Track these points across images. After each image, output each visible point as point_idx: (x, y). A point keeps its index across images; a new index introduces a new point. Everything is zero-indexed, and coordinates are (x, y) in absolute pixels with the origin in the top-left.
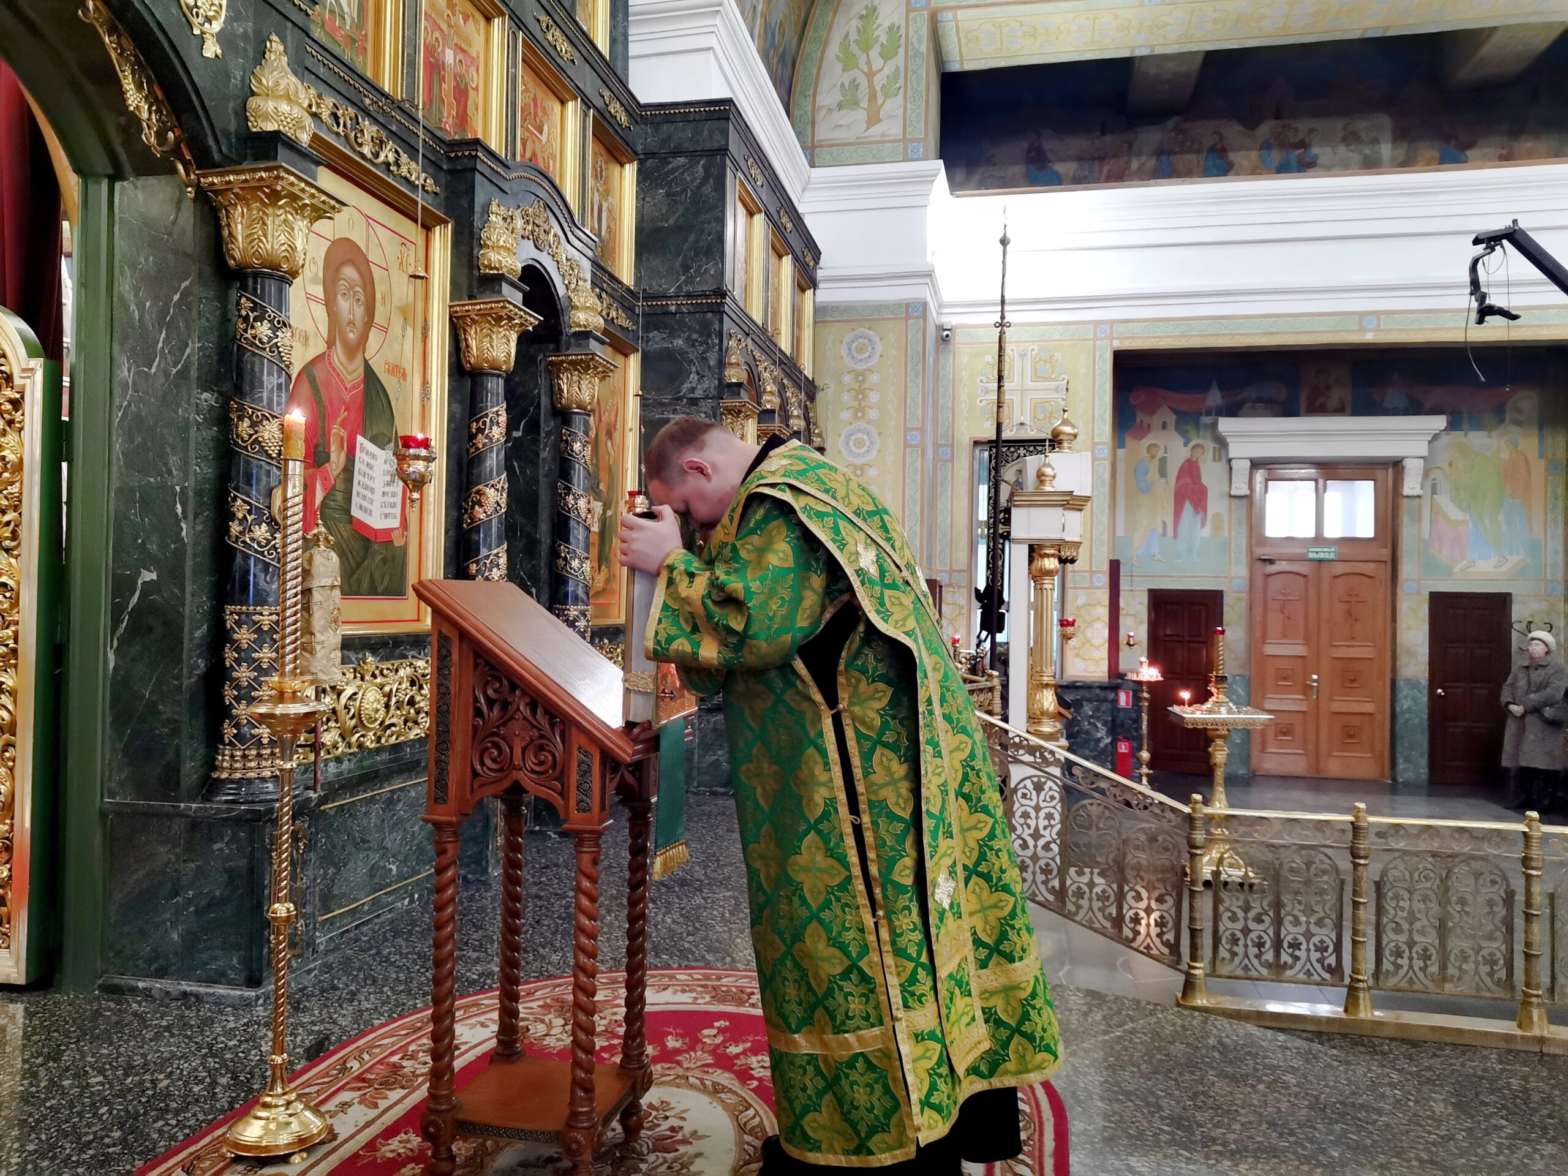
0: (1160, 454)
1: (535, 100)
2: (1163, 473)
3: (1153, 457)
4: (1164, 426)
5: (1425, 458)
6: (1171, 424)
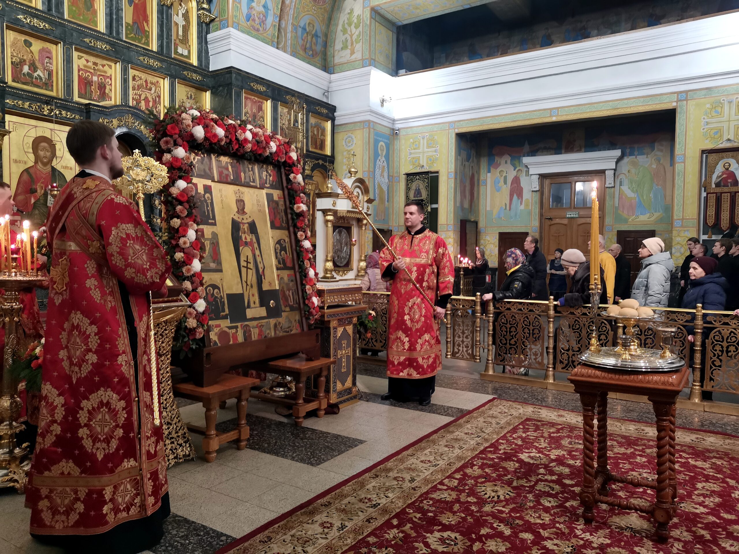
0: (504, 174)
1: (146, 81)
2: (505, 183)
3: (501, 176)
4: (506, 162)
5: (615, 170)
6: (509, 162)
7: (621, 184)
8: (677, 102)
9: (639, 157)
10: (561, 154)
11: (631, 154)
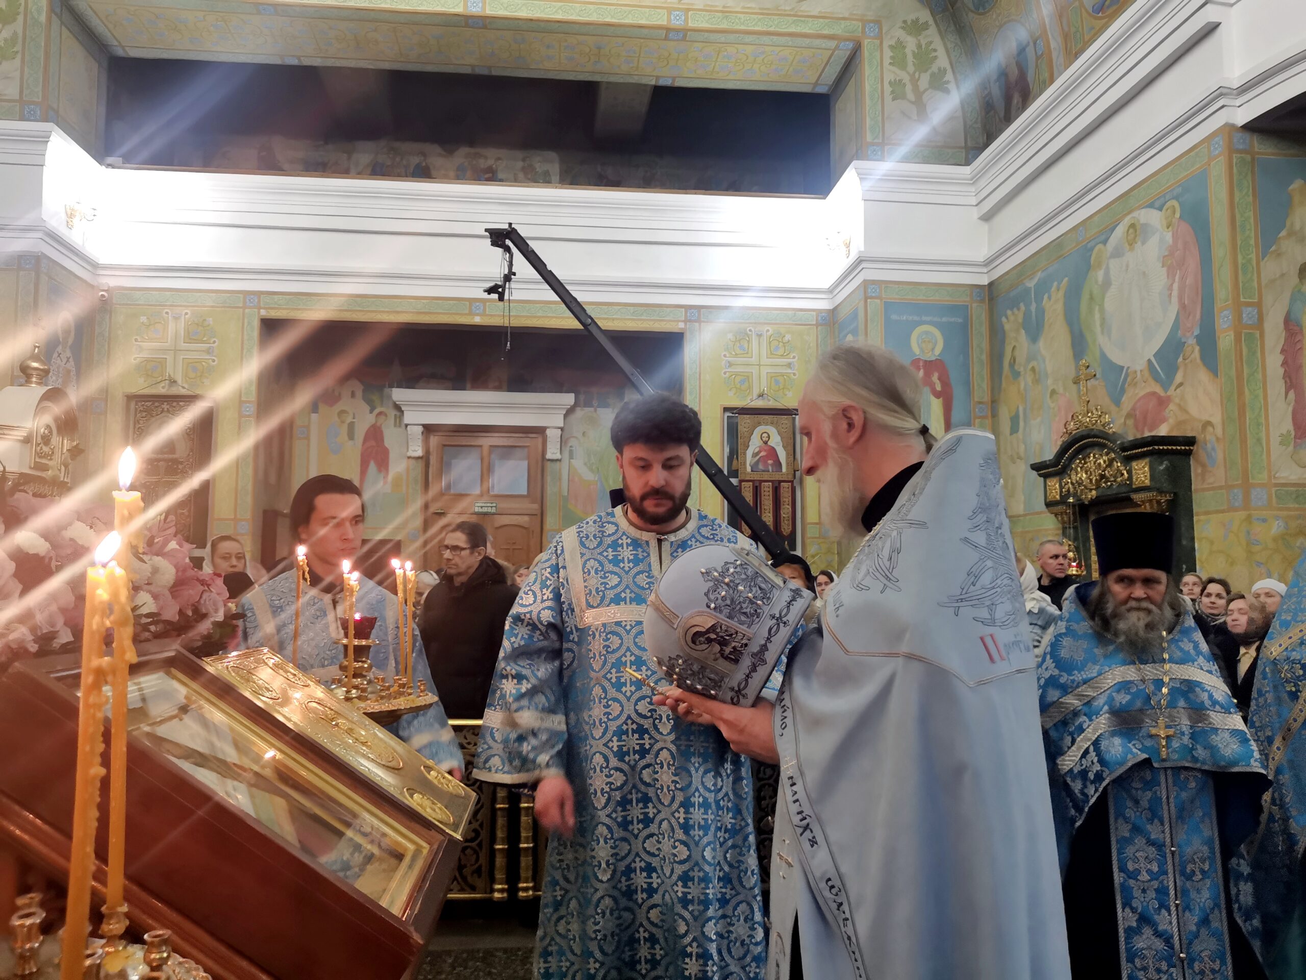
0: (349, 419)
2: (351, 436)
3: (343, 422)
4: (353, 395)
5: (562, 429)
6: (359, 393)
7: (571, 457)
8: (685, 321)
9: (601, 411)
10: (464, 389)
11: (588, 404)
